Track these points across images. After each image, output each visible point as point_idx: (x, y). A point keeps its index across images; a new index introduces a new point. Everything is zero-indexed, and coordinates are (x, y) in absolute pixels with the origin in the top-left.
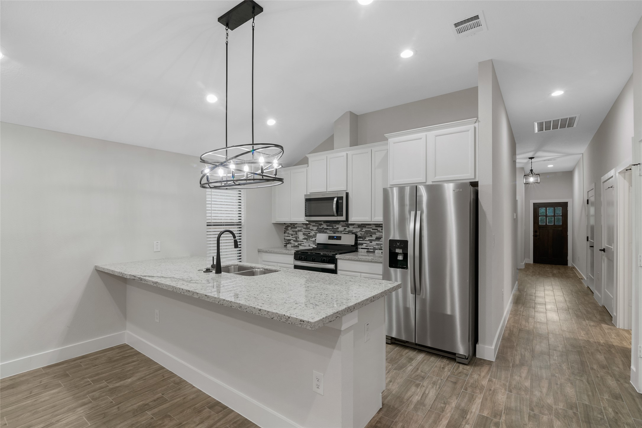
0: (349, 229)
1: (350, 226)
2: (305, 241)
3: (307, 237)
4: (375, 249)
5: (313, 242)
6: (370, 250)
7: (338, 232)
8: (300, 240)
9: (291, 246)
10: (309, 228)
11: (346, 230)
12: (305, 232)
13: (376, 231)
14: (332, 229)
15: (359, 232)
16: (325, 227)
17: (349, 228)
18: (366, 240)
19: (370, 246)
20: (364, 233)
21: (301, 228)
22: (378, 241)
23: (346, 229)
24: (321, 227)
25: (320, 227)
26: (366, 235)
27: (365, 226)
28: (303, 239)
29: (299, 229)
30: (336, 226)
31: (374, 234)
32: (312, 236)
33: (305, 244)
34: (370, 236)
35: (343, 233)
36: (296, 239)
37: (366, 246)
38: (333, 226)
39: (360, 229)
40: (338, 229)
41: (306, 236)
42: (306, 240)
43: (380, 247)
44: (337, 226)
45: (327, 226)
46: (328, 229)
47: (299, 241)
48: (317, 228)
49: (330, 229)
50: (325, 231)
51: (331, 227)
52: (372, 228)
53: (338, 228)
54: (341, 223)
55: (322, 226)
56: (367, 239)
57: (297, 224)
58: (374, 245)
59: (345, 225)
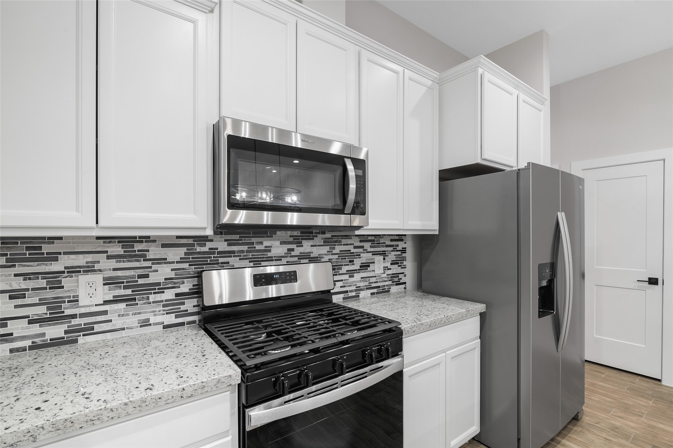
0: (301, 250)
1: (303, 241)
2: (116, 311)
3: (129, 292)
4: (359, 289)
5: (164, 306)
6: (351, 294)
7: (270, 259)
8: (83, 311)
9: (11, 351)
10: (145, 256)
11: (293, 253)
12: (119, 273)
13: (361, 250)
14: (247, 251)
15: (326, 254)
16: (222, 246)
17: (302, 246)
18: (341, 272)
19: (350, 286)
20: (336, 256)
21: (90, 258)
22: (365, 272)
23: (293, 250)
24: (206, 249)
25: (199, 249)
26: (341, 262)
27: (340, 242)
28: (106, 302)
29: (81, 261)
30: (261, 243)
31: (356, 258)
32: (159, 284)
33: (118, 323)
34: (350, 261)
35: (284, 261)
36: (48, 309)
37: (341, 287)
38: (253, 243)
39: (327, 248)
40: (270, 251)
41: (125, 288)
42: (122, 306)
43: (367, 284)
44: (267, 243)
45: (229, 245)
46: (234, 252)
47: (74, 316)
48: (186, 254)
49: (243, 251)
50: (221, 260)
51: (245, 248)
52: (353, 244)
53: (268, 249)
54: (279, 233)
55: (209, 245)
56: (344, 269)
57: (60, 238)
58: (357, 282)
59: (291, 239)
